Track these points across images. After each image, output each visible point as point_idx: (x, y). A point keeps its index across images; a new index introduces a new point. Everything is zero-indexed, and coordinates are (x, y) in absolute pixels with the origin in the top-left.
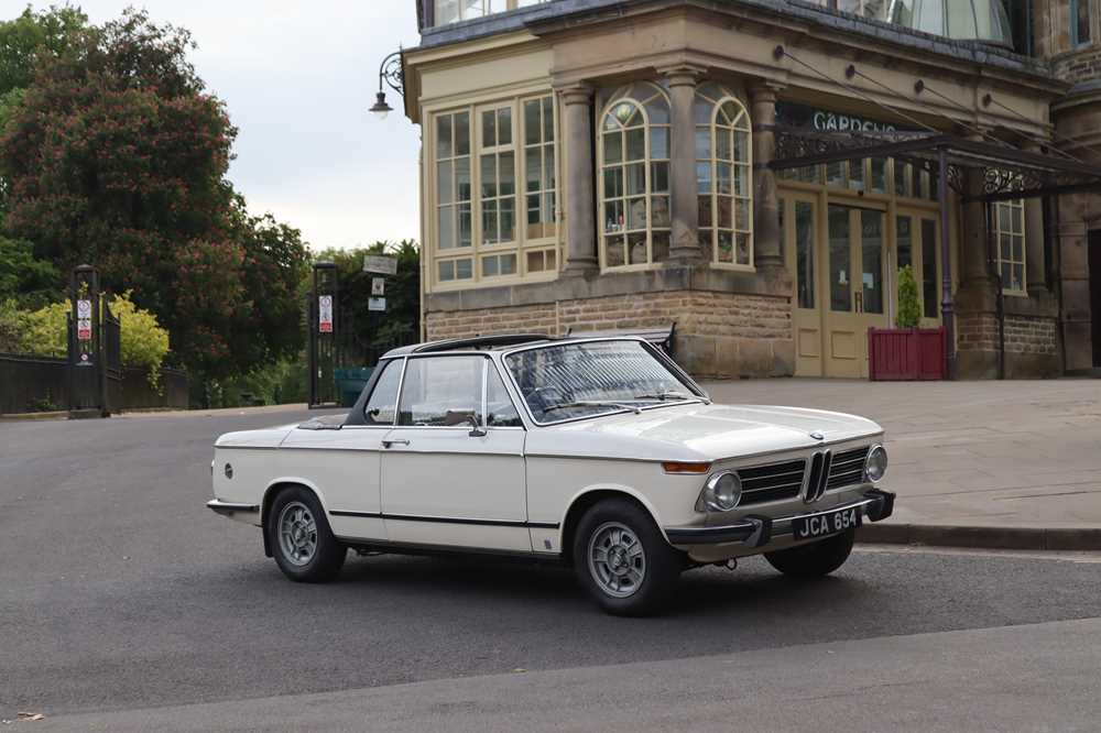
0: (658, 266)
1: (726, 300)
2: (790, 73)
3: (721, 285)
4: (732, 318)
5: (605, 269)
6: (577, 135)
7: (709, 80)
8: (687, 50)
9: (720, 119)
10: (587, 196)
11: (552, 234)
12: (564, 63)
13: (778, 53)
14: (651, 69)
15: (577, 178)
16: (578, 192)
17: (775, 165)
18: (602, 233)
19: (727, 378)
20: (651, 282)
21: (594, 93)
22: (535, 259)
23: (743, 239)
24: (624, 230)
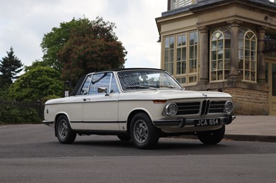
0: (226, 80)
1: (246, 91)
2: (270, 24)
3: (245, 87)
4: (248, 97)
5: (211, 82)
6: (204, 42)
7: (244, 25)
8: (236, 16)
9: (246, 37)
10: (206, 60)
11: (196, 71)
12: (201, 21)
13: (266, 18)
14: (226, 22)
15: (204, 55)
16: (204, 58)
17: (264, 52)
18: (210, 71)
19: (246, 115)
20: (224, 85)
21: (209, 30)
22: (191, 79)
23: (253, 74)
24: (216, 70)
